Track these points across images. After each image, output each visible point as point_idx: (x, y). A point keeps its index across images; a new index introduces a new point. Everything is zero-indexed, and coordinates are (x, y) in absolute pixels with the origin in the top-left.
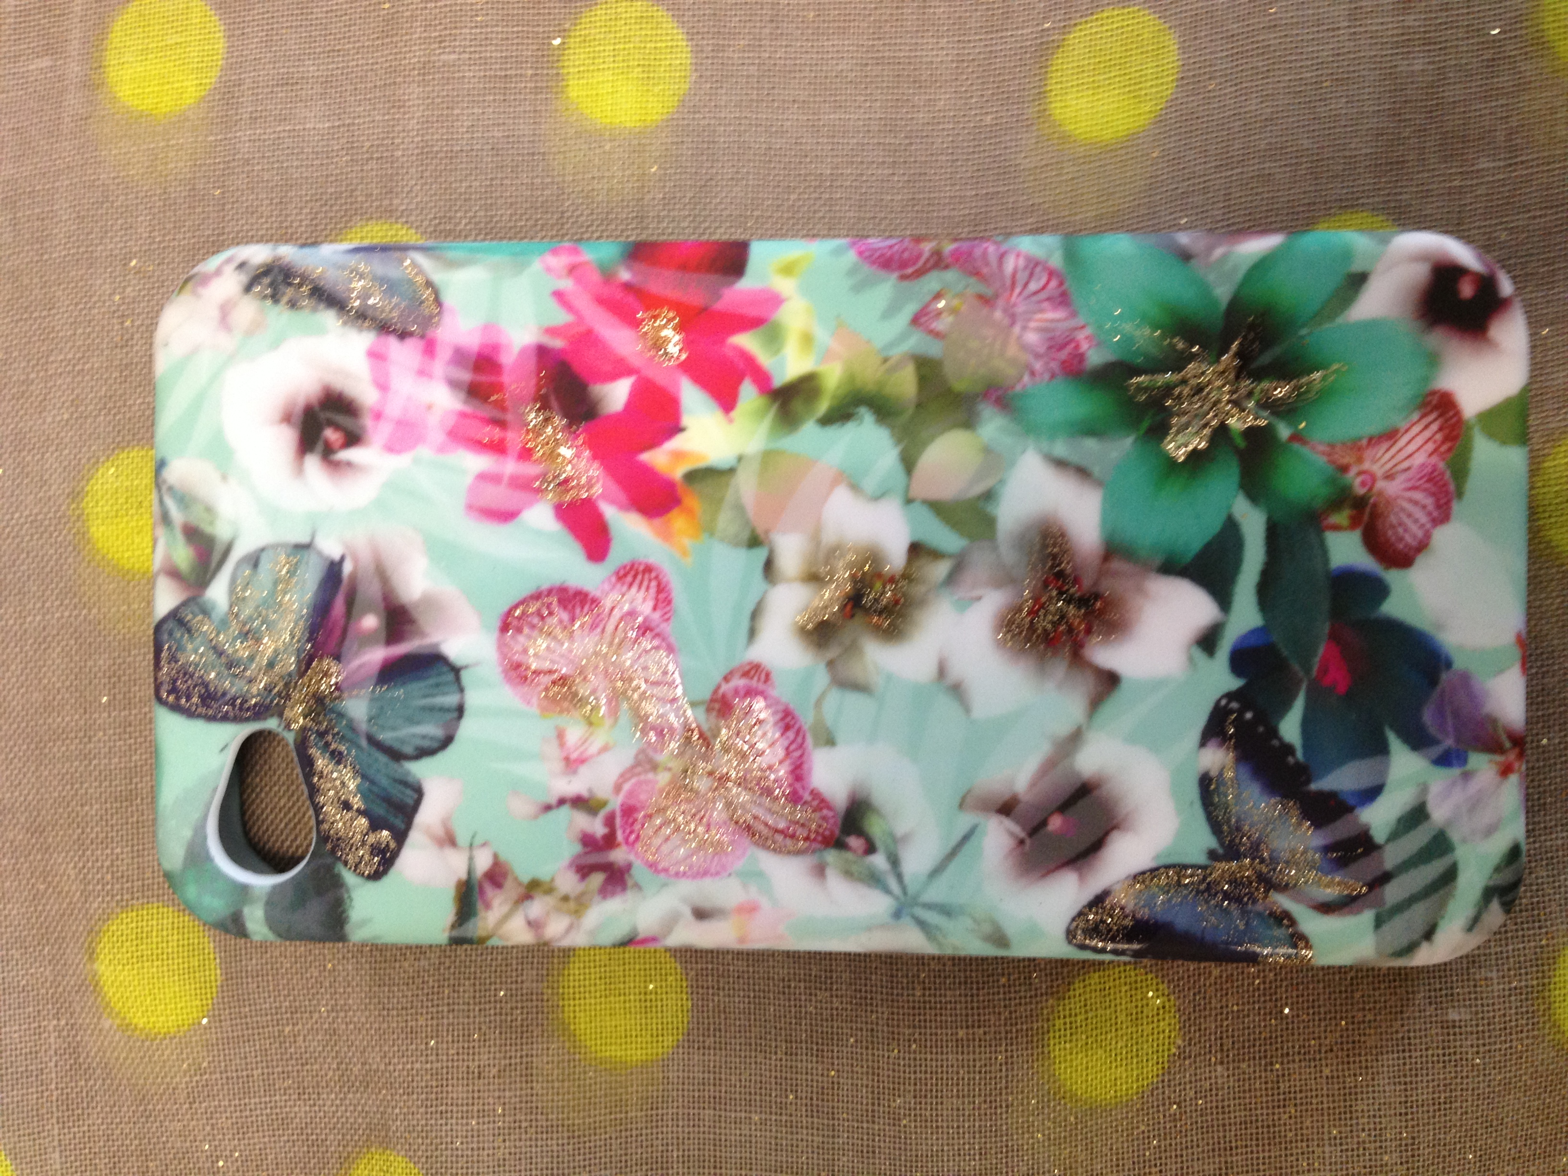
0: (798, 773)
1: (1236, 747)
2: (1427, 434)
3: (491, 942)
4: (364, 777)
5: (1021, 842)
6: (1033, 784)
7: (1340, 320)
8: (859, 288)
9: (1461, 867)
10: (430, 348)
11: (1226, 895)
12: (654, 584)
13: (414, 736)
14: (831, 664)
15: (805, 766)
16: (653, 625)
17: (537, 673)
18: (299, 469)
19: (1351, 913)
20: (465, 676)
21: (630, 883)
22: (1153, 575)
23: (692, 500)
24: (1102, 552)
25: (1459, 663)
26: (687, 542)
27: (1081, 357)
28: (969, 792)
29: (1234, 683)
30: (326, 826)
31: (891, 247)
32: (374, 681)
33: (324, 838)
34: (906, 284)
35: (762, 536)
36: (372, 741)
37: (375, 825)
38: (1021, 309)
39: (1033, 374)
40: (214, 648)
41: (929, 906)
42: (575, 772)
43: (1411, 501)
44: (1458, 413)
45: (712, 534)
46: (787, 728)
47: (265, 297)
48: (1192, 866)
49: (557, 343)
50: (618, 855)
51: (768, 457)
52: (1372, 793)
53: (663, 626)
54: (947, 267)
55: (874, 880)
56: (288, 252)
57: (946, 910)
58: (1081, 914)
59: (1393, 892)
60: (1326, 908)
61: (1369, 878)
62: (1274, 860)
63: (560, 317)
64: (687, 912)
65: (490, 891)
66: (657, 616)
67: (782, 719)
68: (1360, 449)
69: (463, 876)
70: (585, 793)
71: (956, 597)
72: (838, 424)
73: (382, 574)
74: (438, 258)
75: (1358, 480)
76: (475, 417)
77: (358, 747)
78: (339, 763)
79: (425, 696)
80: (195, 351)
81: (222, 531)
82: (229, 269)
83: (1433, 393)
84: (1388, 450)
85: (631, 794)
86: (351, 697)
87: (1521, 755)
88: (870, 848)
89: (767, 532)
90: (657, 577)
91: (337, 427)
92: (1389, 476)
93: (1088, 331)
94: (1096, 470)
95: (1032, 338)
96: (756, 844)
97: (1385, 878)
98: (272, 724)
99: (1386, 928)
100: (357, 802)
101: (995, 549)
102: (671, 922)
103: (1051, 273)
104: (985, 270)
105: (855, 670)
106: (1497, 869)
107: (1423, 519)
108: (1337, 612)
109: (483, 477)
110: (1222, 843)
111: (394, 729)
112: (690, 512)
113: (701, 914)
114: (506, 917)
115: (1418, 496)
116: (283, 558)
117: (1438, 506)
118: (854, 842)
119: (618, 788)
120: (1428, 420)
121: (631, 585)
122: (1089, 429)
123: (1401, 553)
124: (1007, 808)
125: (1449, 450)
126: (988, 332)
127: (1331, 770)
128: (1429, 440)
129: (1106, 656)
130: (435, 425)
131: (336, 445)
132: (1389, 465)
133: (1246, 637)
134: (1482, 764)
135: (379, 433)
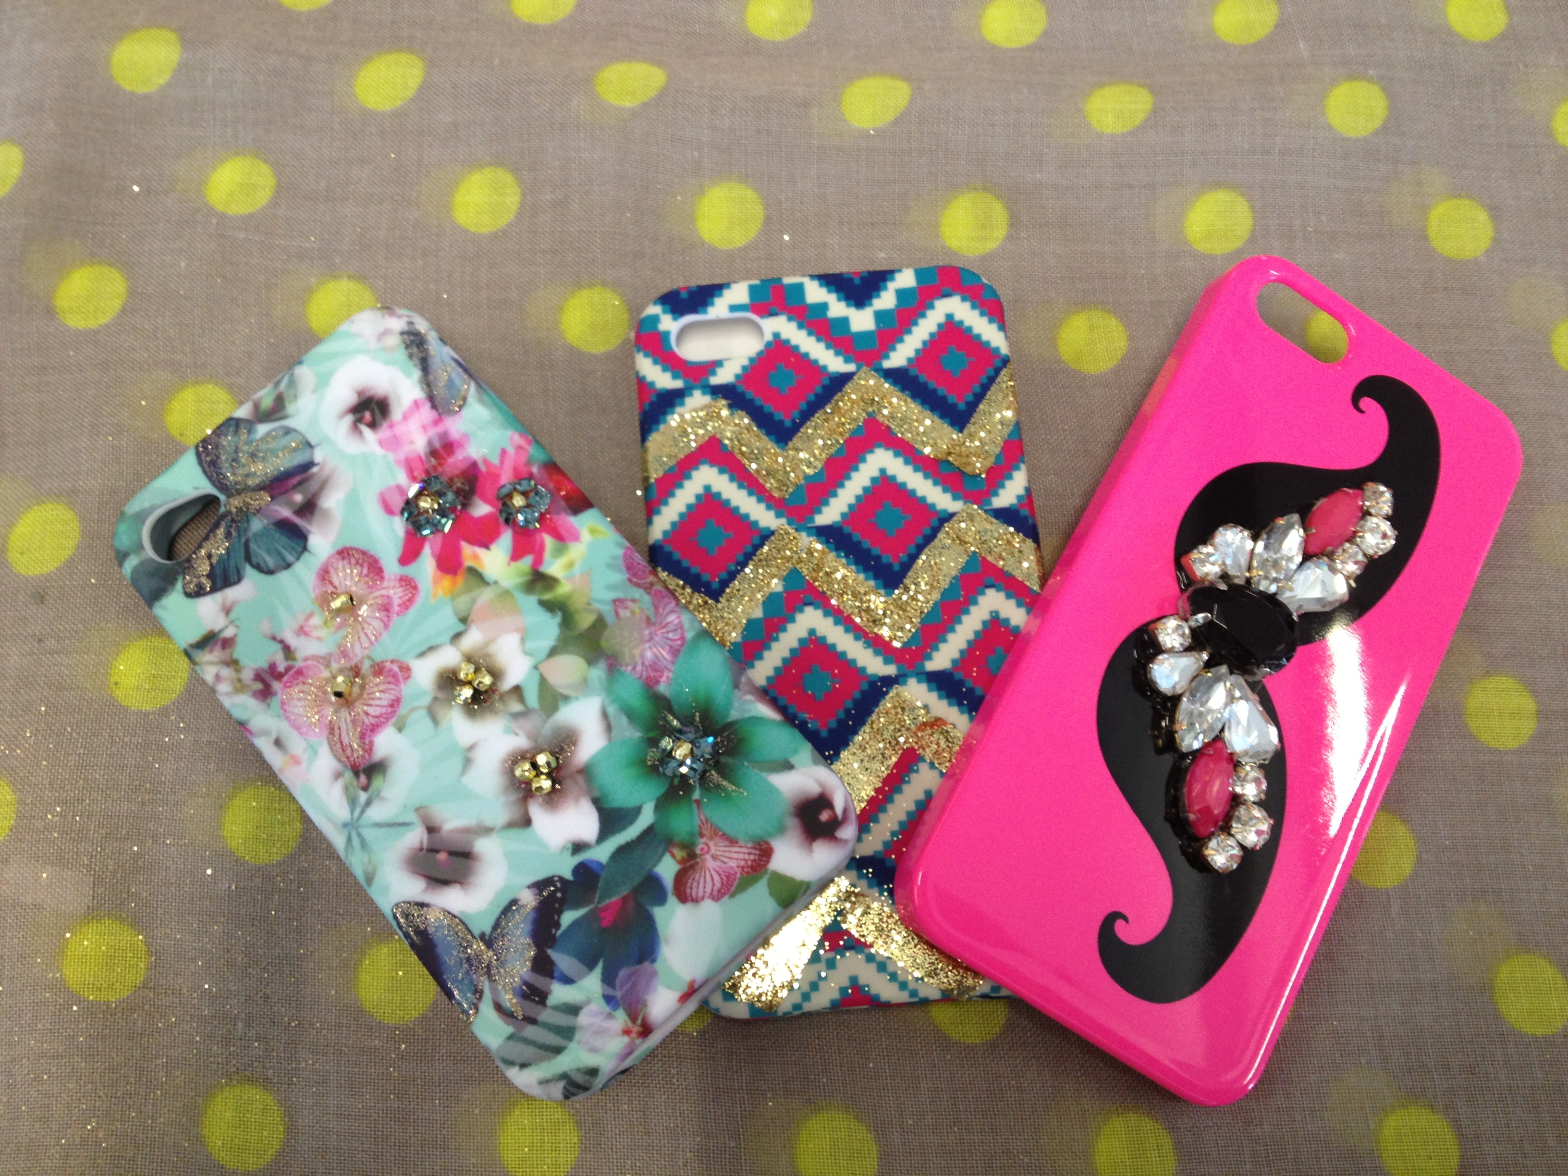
0: (374, 728)
1: (541, 903)
2: (747, 857)
3: (197, 668)
4: (229, 554)
5: (421, 849)
6: (452, 831)
7: (764, 774)
8: (610, 566)
9: (566, 1052)
12: (410, 595)
13: (262, 558)
14: (435, 699)
15: (380, 728)
16: (391, 610)
17: (331, 583)
18: (342, 416)
20: (306, 555)
21: (268, 701)
22: (588, 798)
23: (460, 580)
24: (581, 768)
25: (658, 965)
26: (440, 592)
27: (658, 682)
28: (426, 807)
29: (568, 875)
31: (639, 564)
32: (273, 521)
33: (189, 560)
34: (628, 583)
35: (469, 621)
36: (247, 544)
37: (210, 576)
38: (657, 639)
39: (634, 668)
40: (237, 448)
41: (359, 835)
42: (299, 635)
43: (712, 876)
44: (768, 862)
45: (453, 600)
46: (392, 706)
47: (405, 343)
48: (470, 931)
49: (482, 468)
50: (276, 686)
51: (506, 594)
52: (568, 980)
53: (395, 615)
54: (649, 594)
55: (352, 802)
56: (432, 336)
57: (364, 844)
58: (410, 903)
59: (530, 1031)
60: (499, 1007)
61: (526, 1014)
62: (502, 964)
63: (495, 460)
64: (274, 736)
65: (218, 647)
66: (397, 608)
67: (393, 700)
68: (716, 834)
69: (216, 629)
70: (292, 648)
71: (510, 725)
72: (545, 609)
73: (324, 485)
74: (478, 393)
75: (701, 846)
76: (422, 461)
77: (239, 541)
78: (226, 538)
79: (284, 548)
81: (290, 408)
82: (405, 320)
83: (767, 843)
84: (724, 846)
85: (307, 667)
87: (642, 1034)
88: (365, 788)
89: (472, 621)
90: (413, 595)
91: (373, 415)
92: (714, 858)
93: (671, 675)
94: (615, 732)
95: (649, 655)
96: (328, 738)
97: (532, 1021)
99: (511, 1043)
100: (214, 560)
101: (545, 722)
102: (265, 733)
103: (683, 638)
104: (661, 610)
105: (441, 712)
106: (578, 1070)
107: (708, 890)
108: (637, 891)
111: (259, 547)
112: (454, 583)
113: (278, 743)
114: (211, 663)
115: (716, 878)
116: (298, 441)
117: (719, 891)
118: (363, 778)
119: (306, 659)
120: (753, 851)
121: (402, 586)
122: (630, 714)
123: (685, 893)
124: (432, 830)
125: (748, 873)
126: (636, 635)
127: (563, 952)
128: (745, 860)
129: (536, 811)
130: (406, 450)
131: (365, 421)
132: (719, 853)
133: (593, 861)
134: (621, 1018)
135: (384, 432)
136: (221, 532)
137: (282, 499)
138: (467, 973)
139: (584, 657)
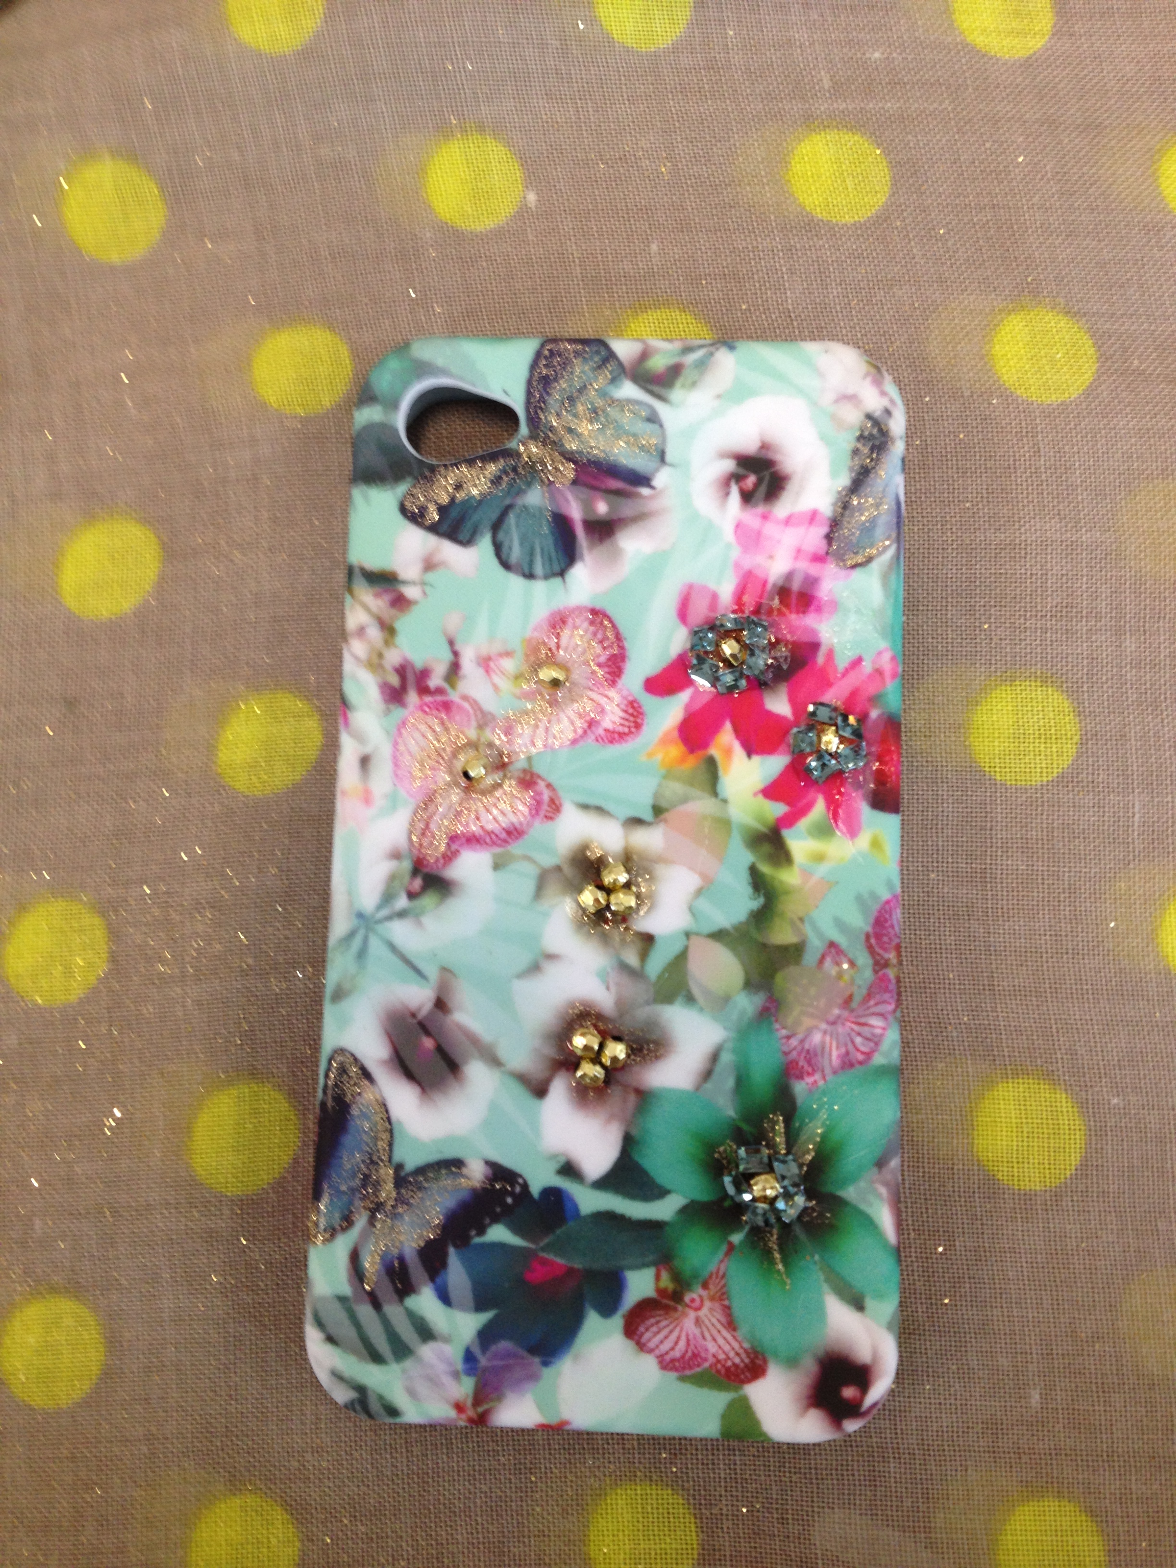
0: (472, 840)
1: (485, 1190)
2: (732, 1354)
3: (348, 599)
4: (480, 502)
5: (413, 1015)
6: (460, 1027)
7: (825, 1287)
8: (860, 900)
9: (383, 1368)
10: (819, 559)
11: (366, 1177)
12: (626, 730)
13: (511, 540)
14: (558, 869)
15: (478, 847)
16: (593, 728)
17: (558, 636)
18: (724, 455)
19: (350, 1276)
20: (557, 581)
21: (392, 706)
22: (623, 1128)
23: (692, 762)
24: (642, 1088)
25: (547, 1372)
26: (659, 757)
27: (800, 1077)
28: (455, 976)
29: (535, 1189)
30: (442, 469)
31: (892, 927)
32: (556, 510)
33: (433, 469)
34: (863, 937)
35: (662, 817)
36: (509, 508)
37: (442, 509)
38: (840, 1029)
39: (788, 1037)
40: (585, 387)
41: (365, 940)
42: (479, 664)
43: (679, 1338)
44: (749, 1381)
45: (665, 777)
46: (509, 833)
47: (862, 431)
48: (391, 1150)
49: (820, 659)
50: (413, 697)
51: (724, 824)
52: (445, 1298)
53: (593, 737)
54: (876, 972)
55: (388, 897)
56: (898, 448)
57: (362, 954)
58: (356, 1060)
59: (365, 1311)
60: (355, 1257)
61: (379, 1294)
62: (395, 1216)
63: (842, 662)
64: (368, 750)
66: (601, 731)
67: (516, 829)
68: (721, 1299)
69: (401, 576)
70: (462, 672)
71: (609, 970)
72: (750, 881)
73: (639, 518)
74: (890, 567)
75: (695, 1296)
76: (763, 591)
77: (503, 498)
78: (492, 482)
79: (542, 550)
80: (821, 374)
81: (677, 394)
82: (885, 402)
83: (765, 1361)
84: (718, 1320)
85: (460, 708)
86: (543, 494)
87: (471, 1421)
88: (411, 895)
89: (666, 821)
90: (631, 732)
91: (757, 485)
92: (698, 1322)
93: (821, 1083)
94: (708, 1086)
95: (817, 1038)
96: (418, 806)
97: (377, 1305)
98: (524, 429)
99: (337, 1305)
100: (460, 496)
101: (647, 1003)
102: (360, 738)
103: (869, 1055)
104: (872, 1002)
105: (553, 889)
106: (381, 1398)
107: (665, 1347)
108: (590, 1275)
109: (715, 597)
110: (408, 1175)
111: (517, 526)
112: (682, 760)
113: (365, 761)
114: (367, 608)
115: (682, 1344)
116: (653, 441)
117: (673, 1361)
118: (418, 883)
119: (465, 698)
120: (744, 1356)
121: (626, 712)
122: (741, 1082)
123: (637, 1328)
124: (441, 1005)
125: (718, 1372)
126: (822, 1002)
127: (463, 1263)
128: (728, 1358)
129: (559, 1089)
130: (756, 561)
131: (742, 484)
132: (707, 1322)
133: (572, 1200)
134: (465, 1388)
135: (751, 517)
136: (492, 468)
137: (584, 492)
138: (353, 1190)
139: (747, 973)
